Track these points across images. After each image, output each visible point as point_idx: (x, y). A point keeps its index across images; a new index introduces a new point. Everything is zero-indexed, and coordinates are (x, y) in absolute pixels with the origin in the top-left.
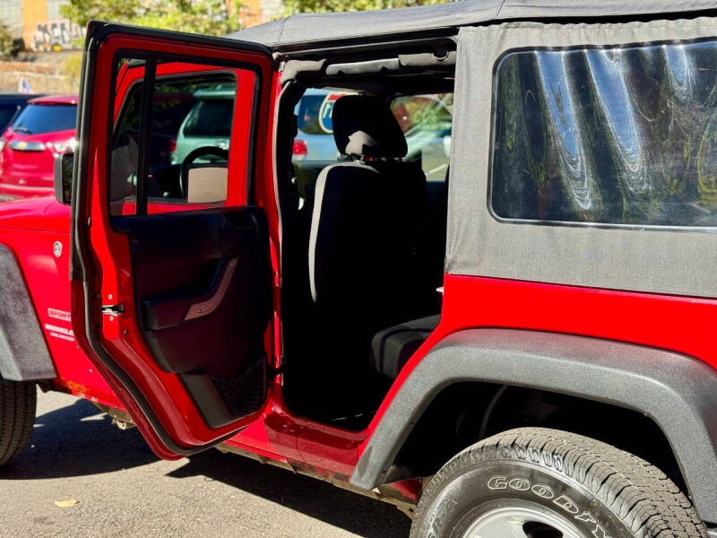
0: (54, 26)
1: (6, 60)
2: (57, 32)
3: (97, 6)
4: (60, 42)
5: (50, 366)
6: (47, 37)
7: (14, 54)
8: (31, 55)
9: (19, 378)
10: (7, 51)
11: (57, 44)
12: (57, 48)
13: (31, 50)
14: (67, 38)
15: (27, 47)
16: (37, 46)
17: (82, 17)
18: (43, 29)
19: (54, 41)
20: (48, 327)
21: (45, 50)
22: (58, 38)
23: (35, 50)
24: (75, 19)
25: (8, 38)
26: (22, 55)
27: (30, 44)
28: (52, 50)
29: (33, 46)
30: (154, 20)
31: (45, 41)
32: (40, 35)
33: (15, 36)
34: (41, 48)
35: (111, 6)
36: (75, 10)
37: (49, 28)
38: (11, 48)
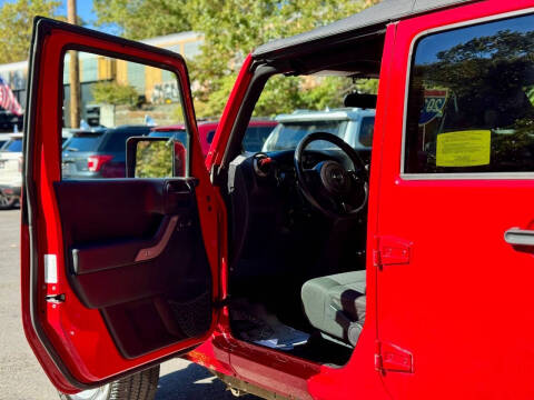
0: (167, 86)
1: (133, 110)
2: (169, 90)
4: (171, 97)
6: (161, 94)
7: (139, 105)
8: (149, 107)
10: (134, 104)
11: (168, 99)
12: (169, 101)
13: (150, 103)
14: (175, 94)
15: (148, 101)
16: (154, 100)
18: (159, 88)
19: (166, 97)
21: (160, 103)
22: (169, 94)
23: (153, 103)
25: (134, 94)
26: (144, 106)
27: (150, 98)
28: (165, 103)
29: (151, 100)
31: (160, 97)
32: (156, 92)
33: (139, 93)
34: (157, 102)
35: (207, 68)
37: (163, 87)
38: (137, 102)
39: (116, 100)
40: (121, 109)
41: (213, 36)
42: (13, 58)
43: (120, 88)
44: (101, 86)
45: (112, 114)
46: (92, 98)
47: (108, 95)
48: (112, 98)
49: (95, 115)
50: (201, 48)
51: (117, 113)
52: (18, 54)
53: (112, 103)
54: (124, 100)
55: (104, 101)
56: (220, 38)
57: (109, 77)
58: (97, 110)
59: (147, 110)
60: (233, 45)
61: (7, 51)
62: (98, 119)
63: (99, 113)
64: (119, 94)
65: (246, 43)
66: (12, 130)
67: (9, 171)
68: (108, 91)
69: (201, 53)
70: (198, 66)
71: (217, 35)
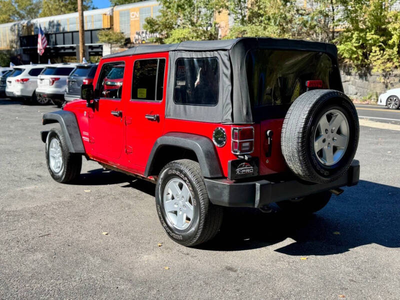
0: (143, 32)
1: (122, 48)
2: (144, 35)
3: (157, 24)
4: (145, 39)
5: (83, 149)
6: (140, 37)
7: (126, 45)
8: (132, 45)
9: (74, 152)
10: (123, 43)
11: (143, 40)
12: (144, 42)
13: (133, 43)
14: (148, 38)
15: (132, 41)
16: (136, 41)
17: (152, 29)
18: (138, 34)
19: (142, 39)
20: (83, 137)
21: (139, 43)
22: (144, 38)
23: (135, 43)
24: (149, 30)
25: (122, 38)
26: (129, 45)
27: (133, 40)
28: (142, 43)
29: (134, 41)
30: (180, 30)
31: (139, 39)
32: (137, 36)
33: (126, 37)
34: (137, 42)
35: (163, 24)
36: (149, 26)
37: (141, 33)
38: (125, 42)
39: (111, 41)
40: (114, 47)
41: (167, 4)
42: (53, 13)
43: (114, 33)
44: (103, 32)
45: (110, 50)
46: (98, 40)
47: (107, 38)
48: (109, 39)
49: (99, 50)
50: (161, 11)
51: (112, 49)
52: (56, 10)
53: (109, 43)
54: (117, 41)
55: (104, 42)
56: (171, 5)
57: (109, 27)
58: (101, 47)
59: (130, 48)
60: (178, 11)
61: (49, 8)
62: (102, 52)
63: (102, 49)
64: (114, 38)
65: (185, 10)
66: (47, 63)
67: (44, 85)
68: (107, 36)
69: (161, 14)
70: (158, 22)
71: (170, 3)
